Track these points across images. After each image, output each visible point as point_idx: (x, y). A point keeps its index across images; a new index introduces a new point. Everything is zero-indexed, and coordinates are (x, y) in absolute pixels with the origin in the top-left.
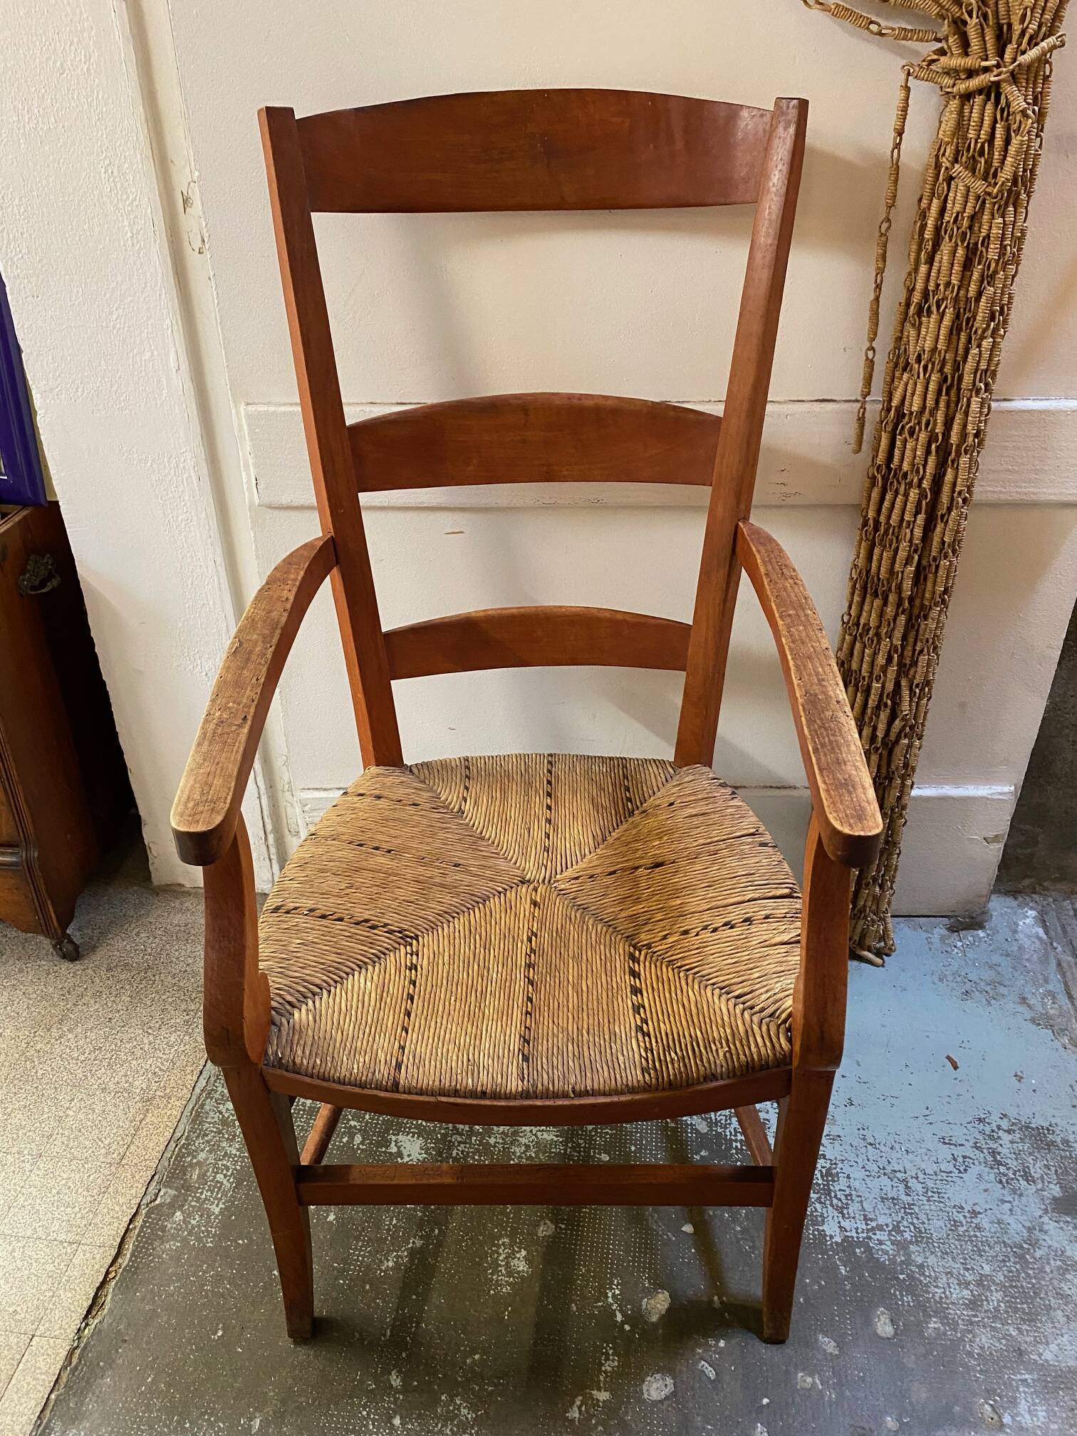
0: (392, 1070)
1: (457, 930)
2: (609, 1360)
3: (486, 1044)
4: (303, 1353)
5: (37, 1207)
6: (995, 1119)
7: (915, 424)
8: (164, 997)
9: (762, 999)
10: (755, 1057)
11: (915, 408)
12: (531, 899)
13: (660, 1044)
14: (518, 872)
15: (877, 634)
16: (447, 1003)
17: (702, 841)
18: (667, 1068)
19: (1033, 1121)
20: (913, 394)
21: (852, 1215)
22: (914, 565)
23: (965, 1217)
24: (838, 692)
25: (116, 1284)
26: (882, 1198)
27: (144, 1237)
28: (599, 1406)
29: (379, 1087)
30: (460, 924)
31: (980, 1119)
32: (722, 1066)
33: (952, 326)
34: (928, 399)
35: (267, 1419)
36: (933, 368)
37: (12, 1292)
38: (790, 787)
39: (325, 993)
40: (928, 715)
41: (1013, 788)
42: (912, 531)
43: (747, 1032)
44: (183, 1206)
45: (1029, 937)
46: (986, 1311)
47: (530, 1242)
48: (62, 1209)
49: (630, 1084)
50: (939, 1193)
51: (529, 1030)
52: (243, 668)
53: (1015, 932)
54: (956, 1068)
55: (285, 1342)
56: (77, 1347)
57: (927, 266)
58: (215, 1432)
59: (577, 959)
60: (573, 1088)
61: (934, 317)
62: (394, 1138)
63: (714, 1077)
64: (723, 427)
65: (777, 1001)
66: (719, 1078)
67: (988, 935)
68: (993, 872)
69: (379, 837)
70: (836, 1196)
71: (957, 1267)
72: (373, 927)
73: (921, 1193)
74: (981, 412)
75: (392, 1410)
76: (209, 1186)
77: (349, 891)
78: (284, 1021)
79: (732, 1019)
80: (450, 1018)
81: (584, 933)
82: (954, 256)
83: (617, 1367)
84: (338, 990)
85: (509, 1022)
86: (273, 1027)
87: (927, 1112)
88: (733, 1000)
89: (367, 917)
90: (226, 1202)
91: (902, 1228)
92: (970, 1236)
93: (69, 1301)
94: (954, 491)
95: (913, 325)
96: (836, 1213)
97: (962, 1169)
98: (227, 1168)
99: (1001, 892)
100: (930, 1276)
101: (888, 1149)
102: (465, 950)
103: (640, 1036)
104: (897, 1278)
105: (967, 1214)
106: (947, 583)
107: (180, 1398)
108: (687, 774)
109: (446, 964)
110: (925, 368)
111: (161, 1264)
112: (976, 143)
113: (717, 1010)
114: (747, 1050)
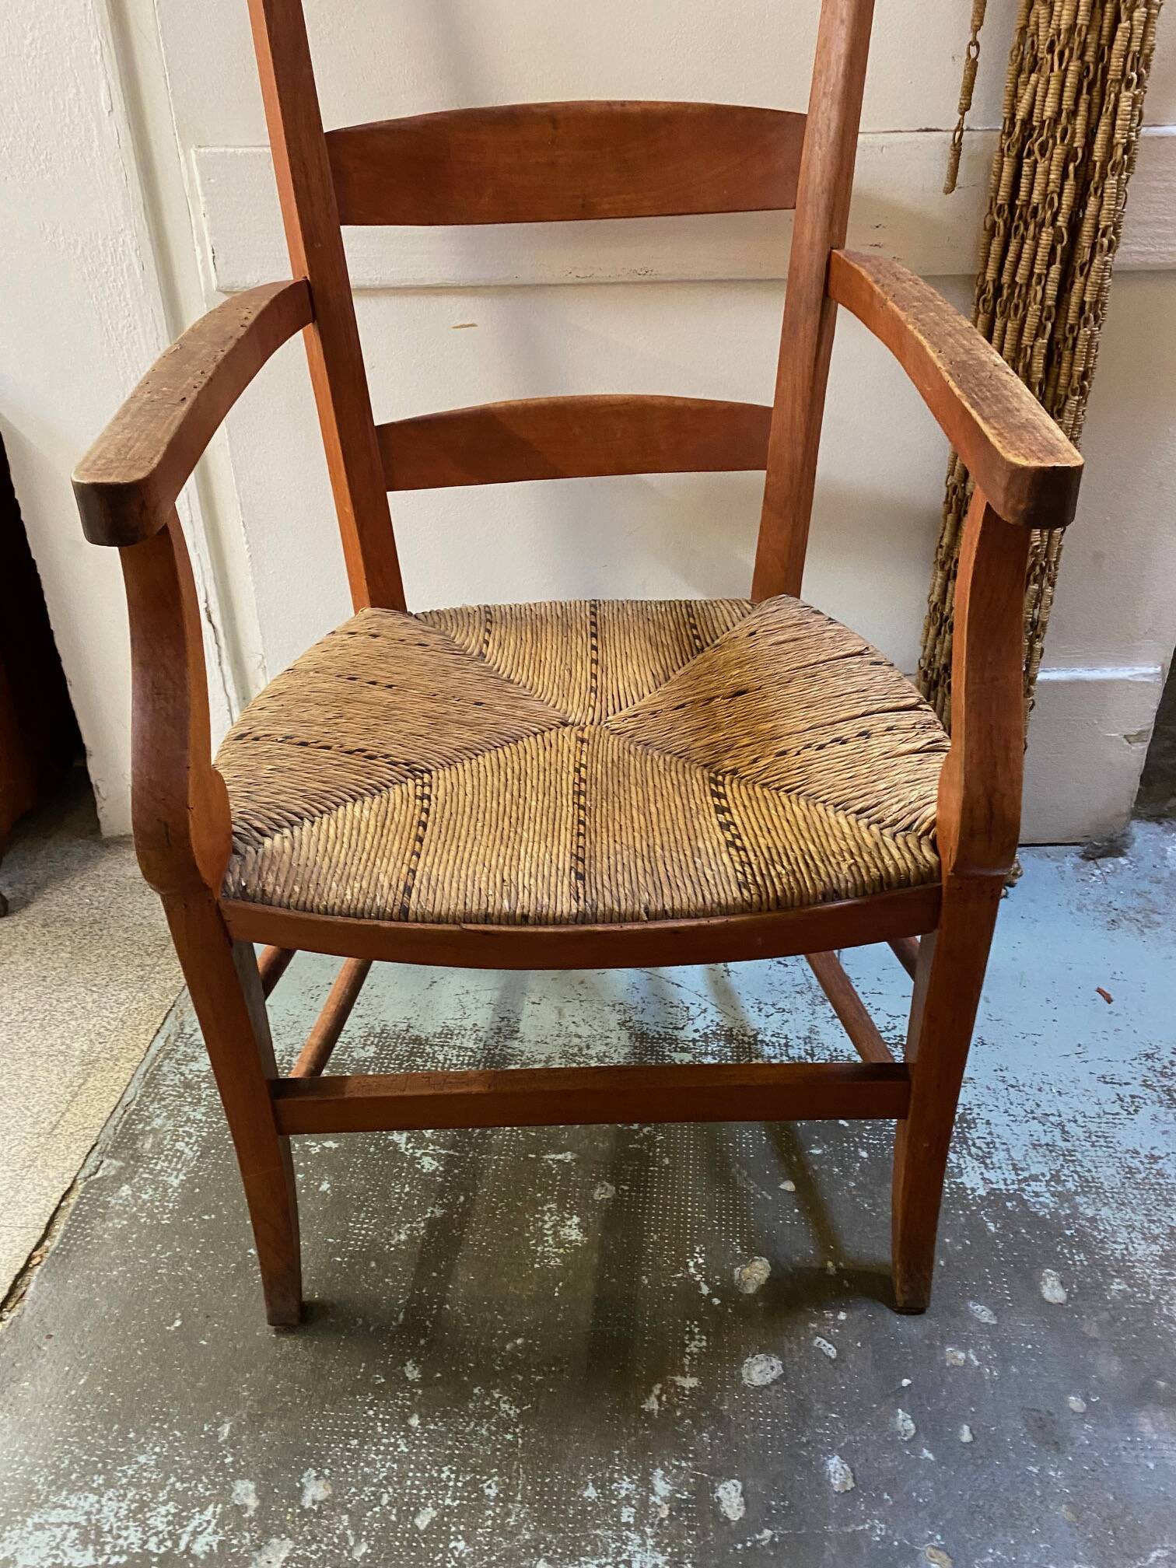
0: (399, 895)
1: (481, 765)
2: (694, 1340)
3: (526, 864)
4: (287, 1343)
6: (1166, 1054)
7: (1047, 138)
8: (113, 952)
9: (891, 812)
10: (891, 870)
11: (1048, 113)
12: (577, 737)
13: (762, 858)
14: (560, 714)
16: (472, 826)
17: (796, 666)
18: (774, 881)
20: (1045, 96)
21: (997, 1165)
22: (1047, 336)
23: (1141, 1162)
25: (42, 1270)
26: (1034, 1146)
27: (80, 1215)
28: (684, 1395)
29: (381, 915)
31: (1147, 1055)
32: (847, 881)
35: (239, 1424)
36: (1071, 56)
39: (306, 822)
41: (1159, 670)
42: (1044, 289)
43: (877, 845)
44: (132, 1178)
47: (584, 1206)
49: (723, 901)
50: (1105, 1137)
51: (583, 849)
52: (184, 364)
53: (1164, 858)
54: (1109, 1001)
55: (264, 1330)
58: (169, 1442)
60: (646, 908)
63: (836, 895)
64: (809, 122)
66: (844, 896)
67: (1131, 862)
68: (1135, 784)
69: (376, 672)
70: (974, 1145)
71: (1139, 1219)
72: (371, 757)
73: (1082, 1138)
74: (1132, 114)
75: (408, 1407)
76: (167, 1156)
77: (338, 720)
78: (250, 848)
79: (855, 832)
83: (706, 1347)
84: (324, 820)
85: (556, 842)
86: (234, 856)
87: (1080, 1050)
88: (854, 816)
89: (362, 747)
90: (188, 1172)
92: (1151, 1184)
94: (1097, 229)
96: (976, 1164)
97: (1131, 1110)
98: (190, 1135)
99: (1142, 818)
100: (1105, 1231)
101: (1034, 1091)
102: (493, 782)
103: (733, 851)
104: (1063, 1235)
105: (1146, 1161)
106: (1087, 362)
107: (122, 1403)
108: (769, 606)
109: (469, 796)
110: (1061, 54)
111: (101, 1245)
113: (834, 824)
114: (879, 862)
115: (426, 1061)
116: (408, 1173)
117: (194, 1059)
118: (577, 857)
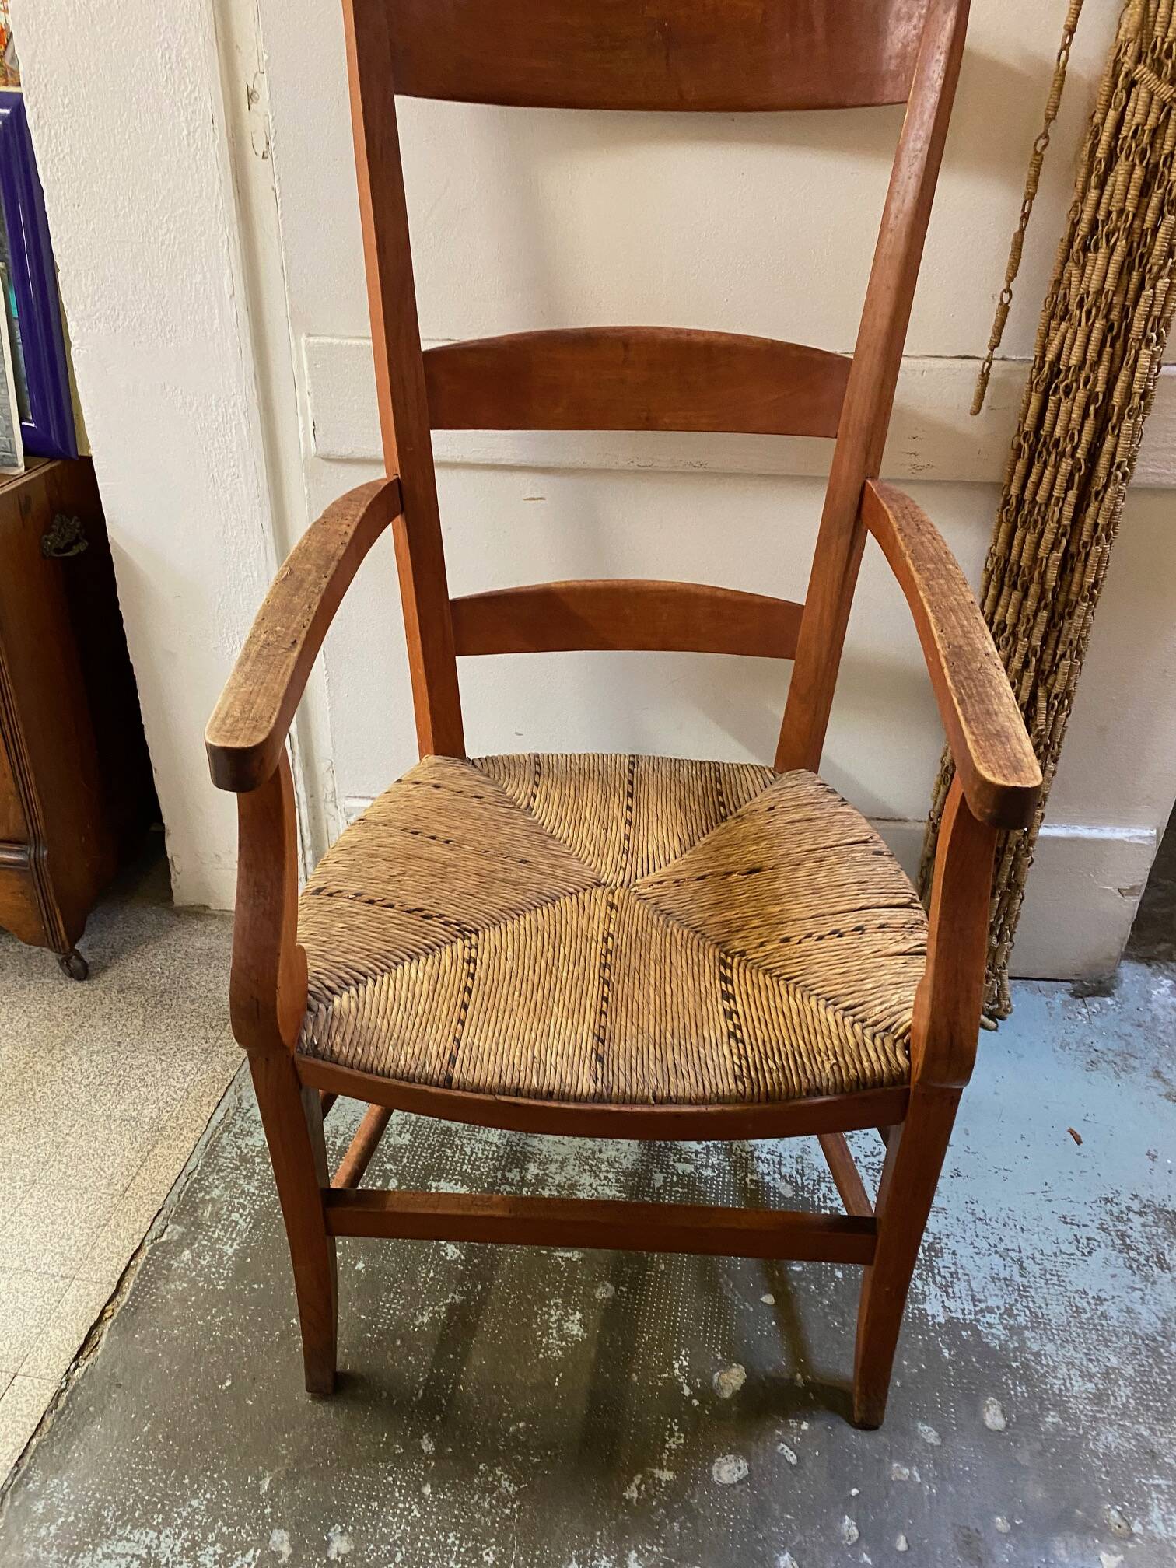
0: (445, 1064)
1: (522, 928)
2: (674, 1436)
3: (554, 1041)
4: (323, 1411)
5: (28, 1237)
6: (1124, 1199)
7: (1072, 382)
8: (180, 1023)
9: (875, 1012)
10: (867, 1072)
11: (1073, 362)
12: (607, 901)
13: (756, 1052)
14: (594, 874)
15: (1014, 634)
16: (510, 998)
17: (807, 847)
18: (764, 1077)
19: (1169, 1204)
20: (1072, 346)
21: (958, 1295)
22: (1062, 549)
23: (1088, 1303)
24: (987, 644)
25: (113, 1324)
26: (993, 1279)
27: (147, 1275)
28: (661, 1486)
29: (429, 1081)
30: (526, 922)
31: (1107, 1198)
32: (828, 1080)
33: (1123, 262)
34: (1090, 350)
35: (279, 1480)
36: (1097, 316)
38: (900, 820)
39: (370, 982)
40: (1066, 734)
41: (1154, 832)
42: (1061, 510)
43: (858, 1045)
44: (192, 1244)
45: (1164, 1007)
46: (1113, 1407)
47: (586, 1304)
48: (56, 1240)
49: (720, 1092)
50: (1059, 1276)
51: (604, 1029)
52: (294, 595)
53: (1148, 1001)
54: (1079, 1142)
55: (302, 1397)
56: (63, 1390)
57: (1097, 192)
58: (218, 1490)
59: (660, 962)
60: (654, 1094)
61: (1103, 250)
62: (434, 1184)
63: (818, 1091)
64: (853, 369)
65: (894, 1014)
66: (824, 1092)
67: (1117, 1003)
68: (1127, 930)
69: (436, 826)
70: (939, 1273)
71: (1079, 1357)
72: (428, 917)
73: (1037, 1275)
74: (1150, 369)
75: (422, 1477)
76: (223, 1225)
77: (400, 878)
78: (322, 1006)
79: (841, 1030)
80: (514, 1013)
81: (668, 937)
82: (1131, 178)
83: (684, 1445)
84: (385, 979)
85: (581, 1019)
86: (309, 1013)
87: (1046, 1188)
88: (841, 1012)
89: (420, 906)
90: (242, 1242)
91: (1016, 1312)
92: (1095, 1325)
93: (59, 1339)
94: (1112, 463)
95: (1077, 264)
96: (939, 1292)
97: (1086, 1251)
98: (244, 1207)
99: (1132, 960)
100: (1048, 1365)
101: (1000, 1225)
102: (532, 947)
103: (733, 1042)
104: (1010, 1367)
105: (1092, 1301)
106: (1097, 573)
107: (179, 1451)
108: (789, 779)
109: (510, 961)
111: (164, 1305)
112: (1163, 42)
113: (823, 1020)
114: (857, 1063)
115: (455, 1153)
116: (434, 1259)
117: (250, 1134)
118: (599, 1038)
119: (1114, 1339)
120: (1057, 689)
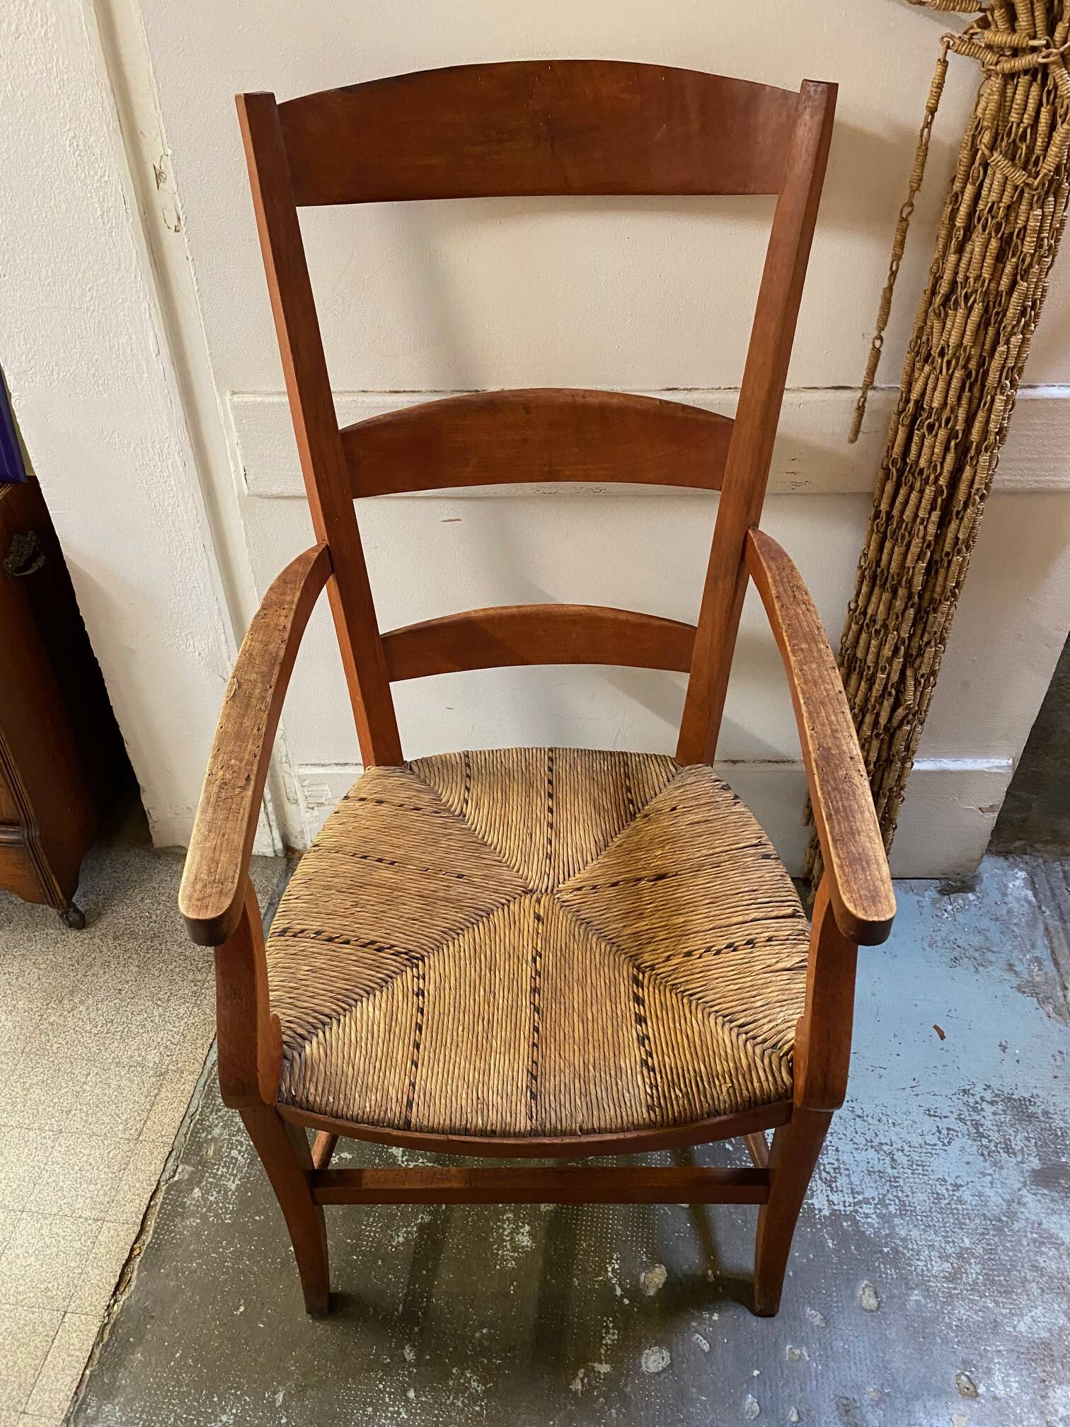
0: (404, 1108)
1: (462, 949)
2: (609, 1333)
3: (494, 1081)
4: (322, 1329)
5: (61, 1184)
6: (979, 1090)
7: (934, 420)
8: (171, 967)
9: (765, 1030)
10: (758, 1092)
11: (935, 405)
12: (535, 912)
13: (665, 1080)
14: (521, 881)
15: (885, 626)
16: (455, 1034)
17: (705, 852)
18: (672, 1105)
19: (1016, 1092)
20: (934, 389)
21: (840, 1189)
22: (926, 561)
23: (947, 1189)
24: (852, 746)
25: (141, 1261)
26: (869, 1171)
27: (165, 1214)
28: (600, 1379)
29: (391, 1125)
30: (465, 941)
31: (964, 1090)
32: (725, 1102)
33: (980, 321)
34: (950, 396)
35: (290, 1392)
36: (957, 364)
37: (43, 1269)
38: (789, 761)
39: (335, 1022)
40: (932, 701)
41: (1010, 762)
42: (925, 528)
43: (750, 1065)
44: (201, 1182)
45: (1018, 900)
46: (965, 1284)
47: (533, 1217)
48: (85, 1185)
49: (635, 1121)
50: (923, 1166)
51: (537, 1064)
52: (244, 716)
53: (1005, 894)
54: (942, 1037)
55: (303, 1317)
56: (107, 1324)
57: (957, 256)
58: (242, 1405)
59: (582, 985)
60: (581, 1126)
61: (961, 311)
63: (718, 1113)
64: (735, 428)
65: (780, 1032)
66: (722, 1113)
67: (978, 897)
68: (987, 838)
69: (382, 848)
70: (824, 1170)
71: (938, 1240)
72: (380, 950)
73: (906, 1166)
74: (1005, 411)
75: (407, 1383)
76: (225, 1162)
77: (354, 910)
78: (296, 1055)
79: (735, 1052)
80: (459, 1051)
81: (588, 953)
82: (987, 247)
83: (617, 1340)
84: (347, 1019)
85: (517, 1055)
86: (286, 1061)
87: (914, 1084)
88: (736, 1030)
89: (373, 938)
90: (242, 1178)
91: (887, 1202)
92: (952, 1209)
93: (98, 1278)
94: (971, 489)
95: (938, 316)
96: (825, 1187)
97: (946, 1141)
98: (241, 1144)
99: (992, 853)
100: (913, 1249)
101: (875, 1122)
102: (471, 972)
103: (645, 1071)
104: (881, 1252)
105: (949, 1187)
107: (207, 1373)
108: (689, 775)
109: (453, 991)
110: (949, 363)
111: (182, 1241)
112: (1018, 125)
113: (720, 1041)
114: (749, 1084)
118: (532, 1075)
119: (968, 1221)
120: (924, 670)
